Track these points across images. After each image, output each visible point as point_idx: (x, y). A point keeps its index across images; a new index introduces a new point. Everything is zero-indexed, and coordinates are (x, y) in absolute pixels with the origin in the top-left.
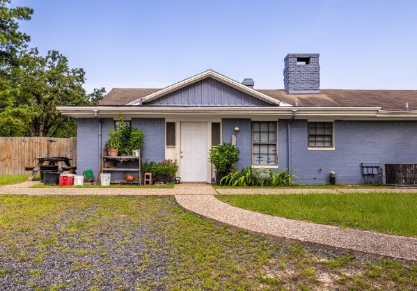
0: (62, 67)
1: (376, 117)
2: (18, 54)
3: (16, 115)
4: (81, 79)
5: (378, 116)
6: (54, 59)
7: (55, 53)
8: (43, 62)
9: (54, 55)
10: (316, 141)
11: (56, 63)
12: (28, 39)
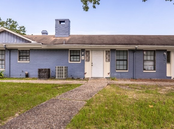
1: (41, 47)
5: (42, 47)
7: (10, 20)
10: (23, 59)
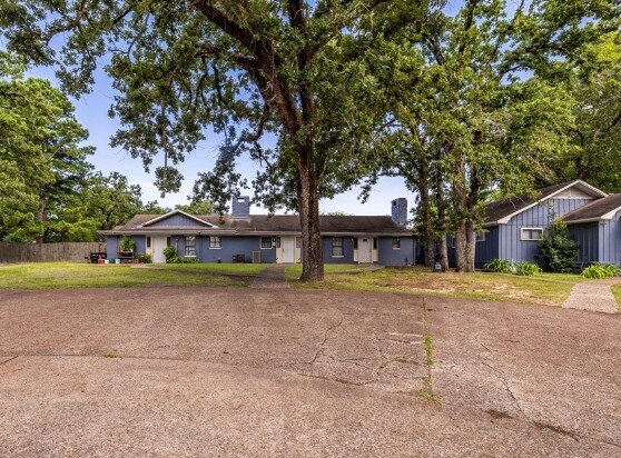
0: (121, 186)
2: (86, 178)
3: (85, 225)
4: (138, 193)
6: (115, 178)
7: (116, 174)
8: (107, 181)
9: (115, 175)
11: (117, 181)
12: (93, 167)
